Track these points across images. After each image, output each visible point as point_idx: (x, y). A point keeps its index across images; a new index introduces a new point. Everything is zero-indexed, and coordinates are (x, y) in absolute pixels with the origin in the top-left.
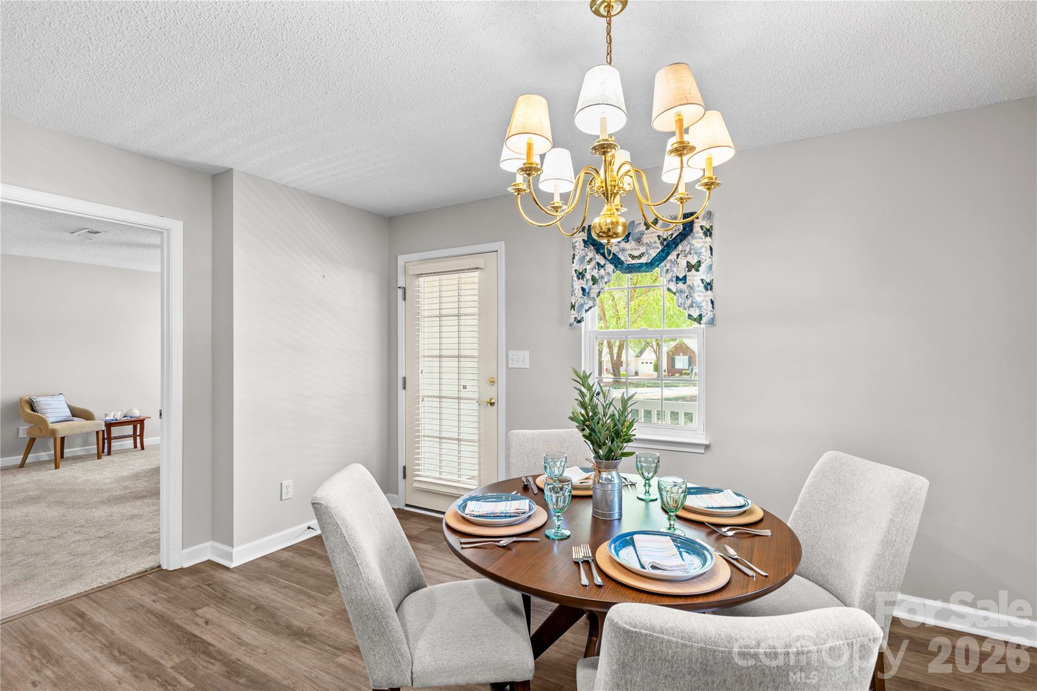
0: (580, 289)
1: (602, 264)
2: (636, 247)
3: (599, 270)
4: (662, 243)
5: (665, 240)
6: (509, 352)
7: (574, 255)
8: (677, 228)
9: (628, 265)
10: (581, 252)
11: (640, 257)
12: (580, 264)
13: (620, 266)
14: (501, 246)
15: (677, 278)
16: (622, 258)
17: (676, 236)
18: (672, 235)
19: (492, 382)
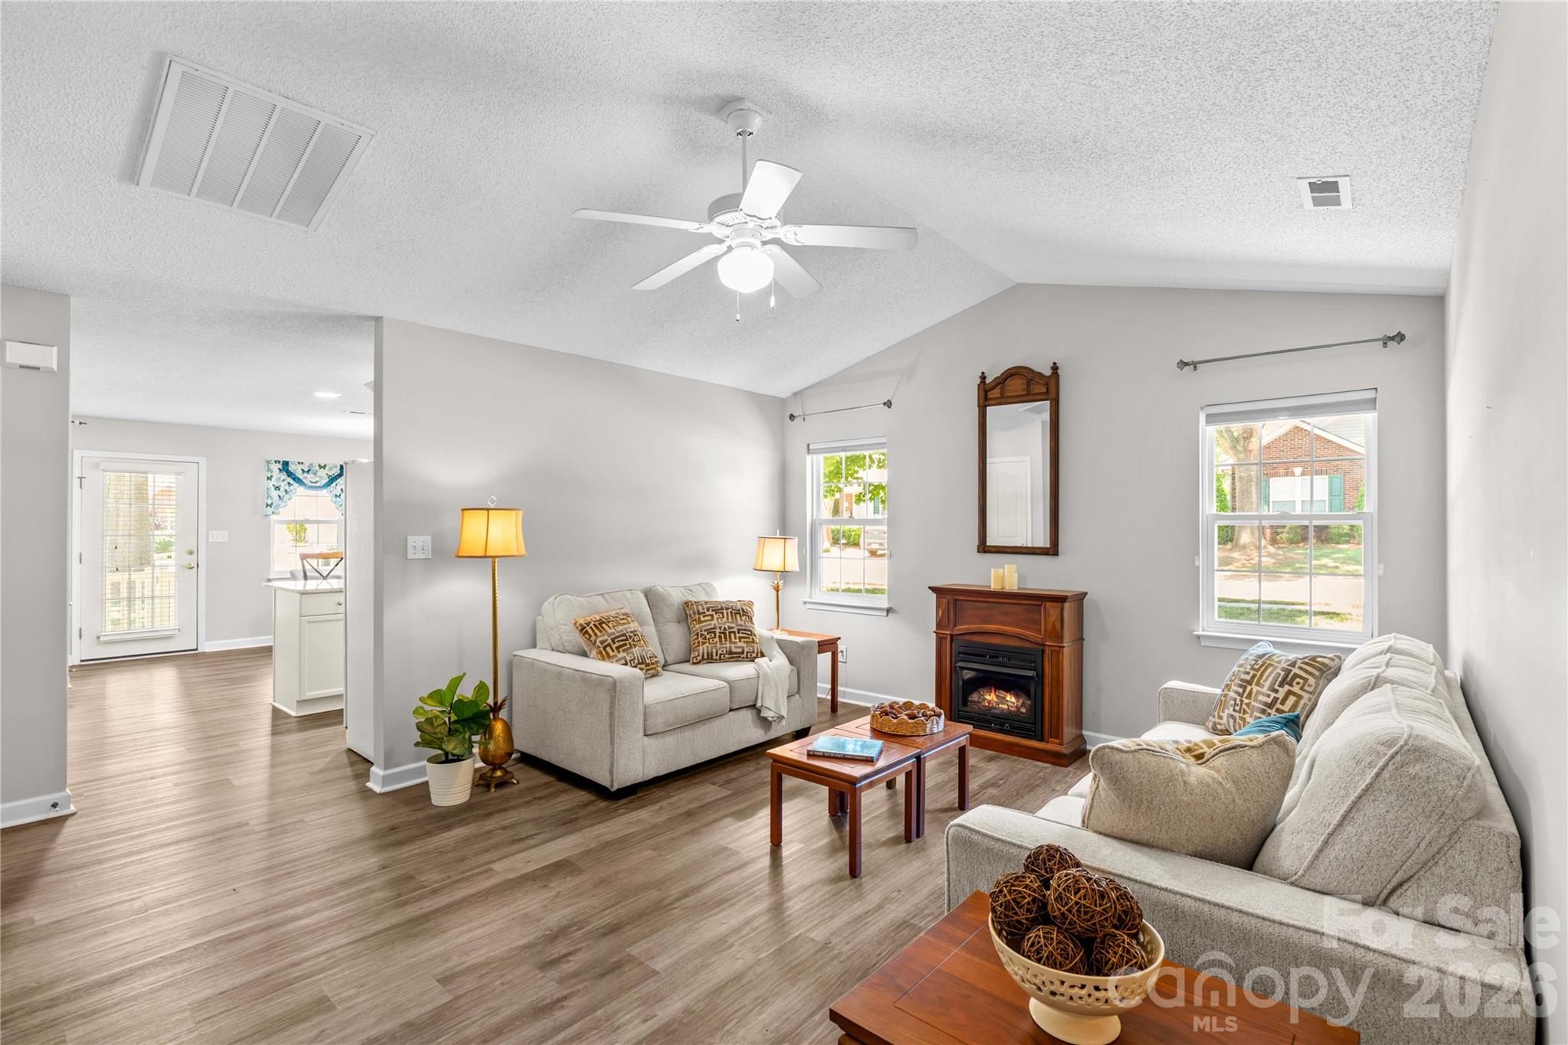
0: (276, 496)
1: (292, 483)
2: (313, 477)
3: (290, 486)
4: (328, 477)
5: (330, 475)
6: (209, 531)
7: (272, 475)
8: (337, 471)
9: (309, 485)
10: (277, 474)
12: (276, 481)
13: (303, 485)
14: (203, 461)
15: (336, 496)
16: (305, 482)
17: (336, 475)
19: (191, 553)
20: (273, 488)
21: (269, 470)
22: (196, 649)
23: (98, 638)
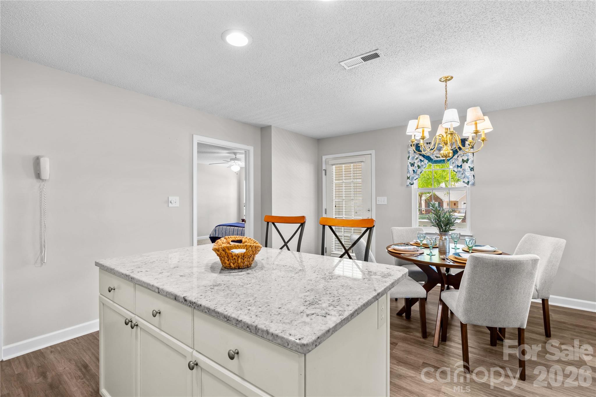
0: (412, 171)
1: (423, 160)
3: (421, 162)
6: (377, 197)
7: (409, 156)
8: (457, 144)
9: (435, 160)
10: (412, 155)
11: (440, 157)
12: (412, 160)
13: (431, 161)
14: (373, 153)
16: (432, 158)
18: (457, 147)
19: (369, 211)
20: (410, 166)
21: (407, 152)
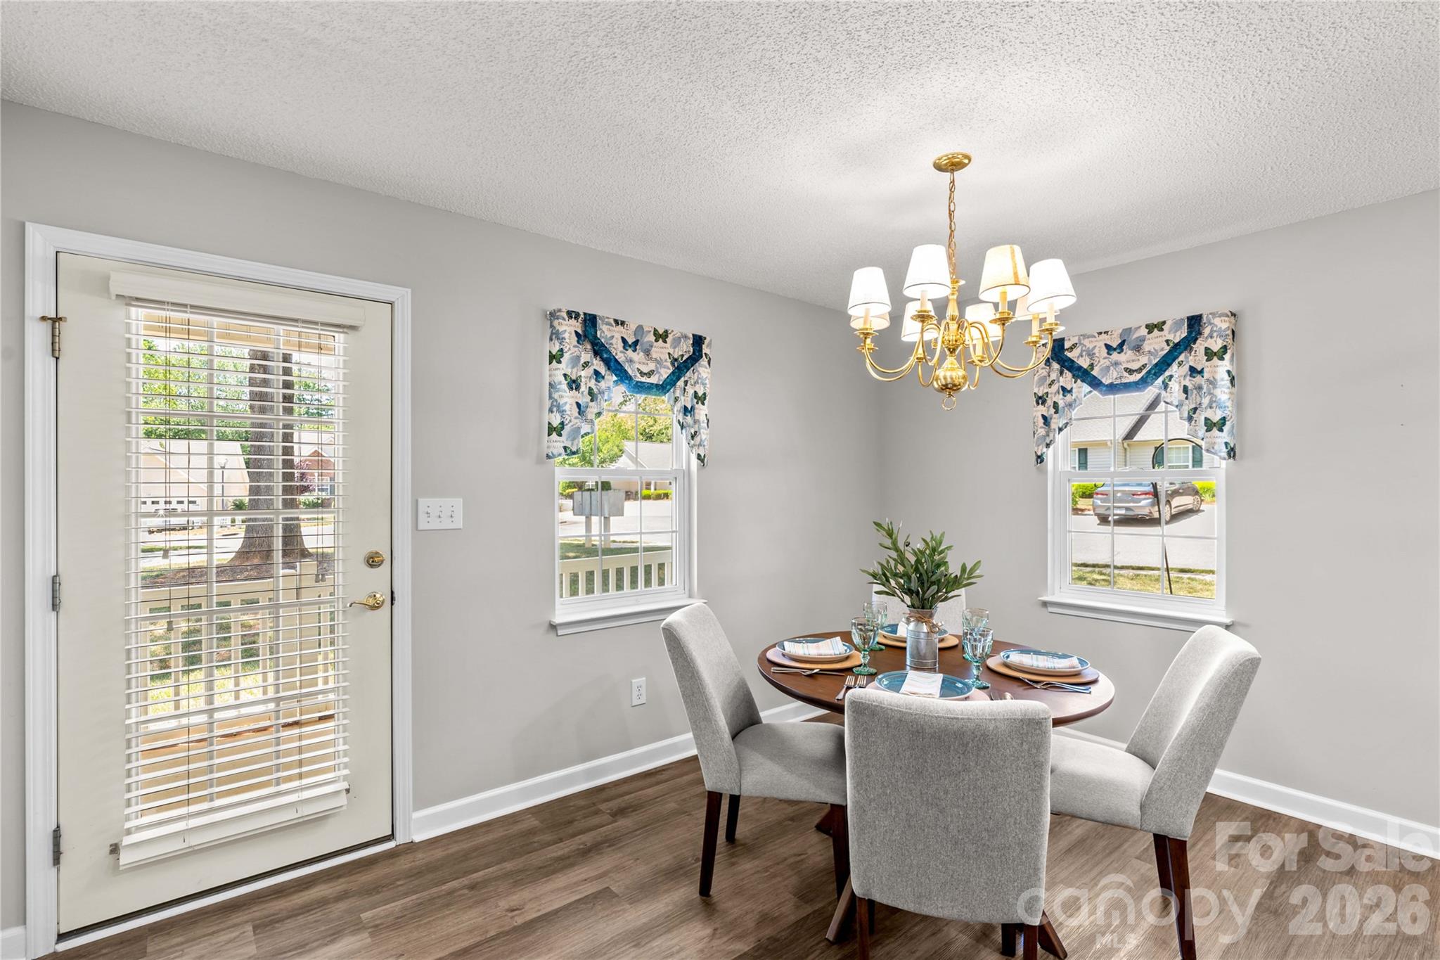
0: (575, 406)
1: (602, 373)
2: (644, 361)
3: (598, 381)
4: (673, 364)
5: (676, 360)
6: (420, 500)
8: (686, 348)
9: (637, 382)
10: (572, 349)
11: (650, 374)
12: (573, 368)
13: (627, 381)
15: (686, 409)
16: (630, 372)
17: (687, 359)
18: (682, 356)
19: (373, 561)
20: (564, 386)
21: (555, 335)
22: (391, 837)
23: (115, 849)
